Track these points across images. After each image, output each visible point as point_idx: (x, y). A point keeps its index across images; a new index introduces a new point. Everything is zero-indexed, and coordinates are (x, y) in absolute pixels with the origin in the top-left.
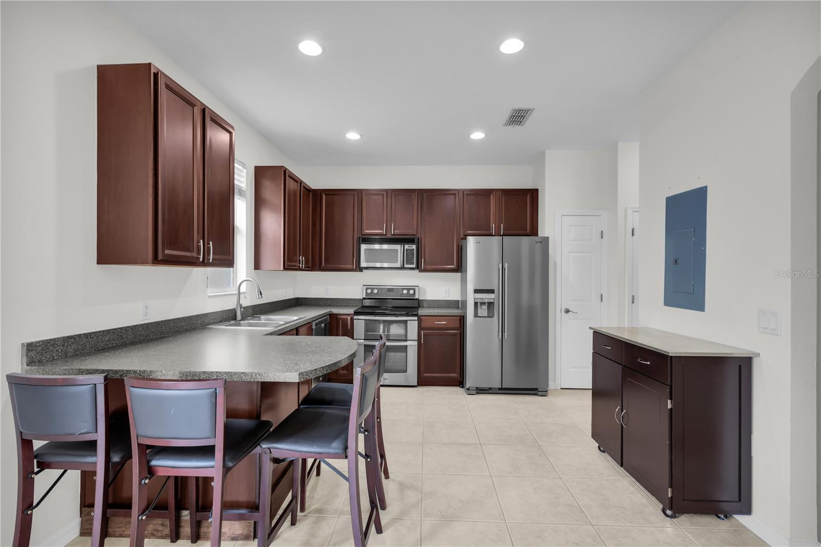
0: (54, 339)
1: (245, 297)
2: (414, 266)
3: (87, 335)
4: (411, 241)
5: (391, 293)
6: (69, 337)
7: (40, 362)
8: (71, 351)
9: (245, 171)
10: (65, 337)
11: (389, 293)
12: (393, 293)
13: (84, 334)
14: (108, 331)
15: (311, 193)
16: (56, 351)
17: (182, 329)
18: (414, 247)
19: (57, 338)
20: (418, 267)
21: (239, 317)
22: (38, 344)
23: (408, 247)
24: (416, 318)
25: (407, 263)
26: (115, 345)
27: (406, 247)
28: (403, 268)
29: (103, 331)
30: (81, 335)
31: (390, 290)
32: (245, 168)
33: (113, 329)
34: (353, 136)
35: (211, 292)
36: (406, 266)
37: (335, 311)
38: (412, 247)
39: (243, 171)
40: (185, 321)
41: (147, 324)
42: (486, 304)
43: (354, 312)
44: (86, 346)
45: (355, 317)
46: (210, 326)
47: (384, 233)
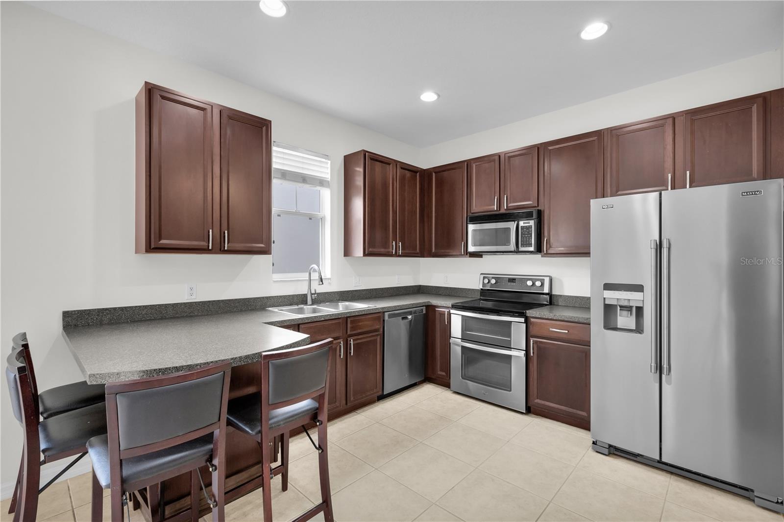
0: (90, 310)
1: (330, 283)
2: (532, 249)
3: (122, 309)
4: (529, 216)
5: (512, 284)
6: (103, 309)
7: (75, 325)
8: (106, 320)
9: (329, 162)
10: (100, 309)
11: (509, 283)
12: (514, 284)
13: (119, 308)
14: (145, 307)
15: (418, 174)
16: (91, 319)
17: (235, 310)
18: (532, 223)
19: (92, 309)
20: (539, 249)
21: (309, 301)
22: (73, 313)
23: (524, 223)
24: (522, 320)
25: (523, 245)
26: (153, 318)
27: (522, 223)
28: (517, 252)
29: (140, 307)
30: (116, 308)
31: (512, 280)
32: (328, 160)
33: (151, 305)
34: (429, 97)
35: (277, 277)
36: (521, 249)
37: (435, 301)
38: (529, 223)
39: (328, 163)
40: (239, 303)
41: (191, 303)
42: (634, 310)
43: (452, 305)
44: (122, 317)
45: (452, 311)
46: (270, 309)
47: (496, 209)
